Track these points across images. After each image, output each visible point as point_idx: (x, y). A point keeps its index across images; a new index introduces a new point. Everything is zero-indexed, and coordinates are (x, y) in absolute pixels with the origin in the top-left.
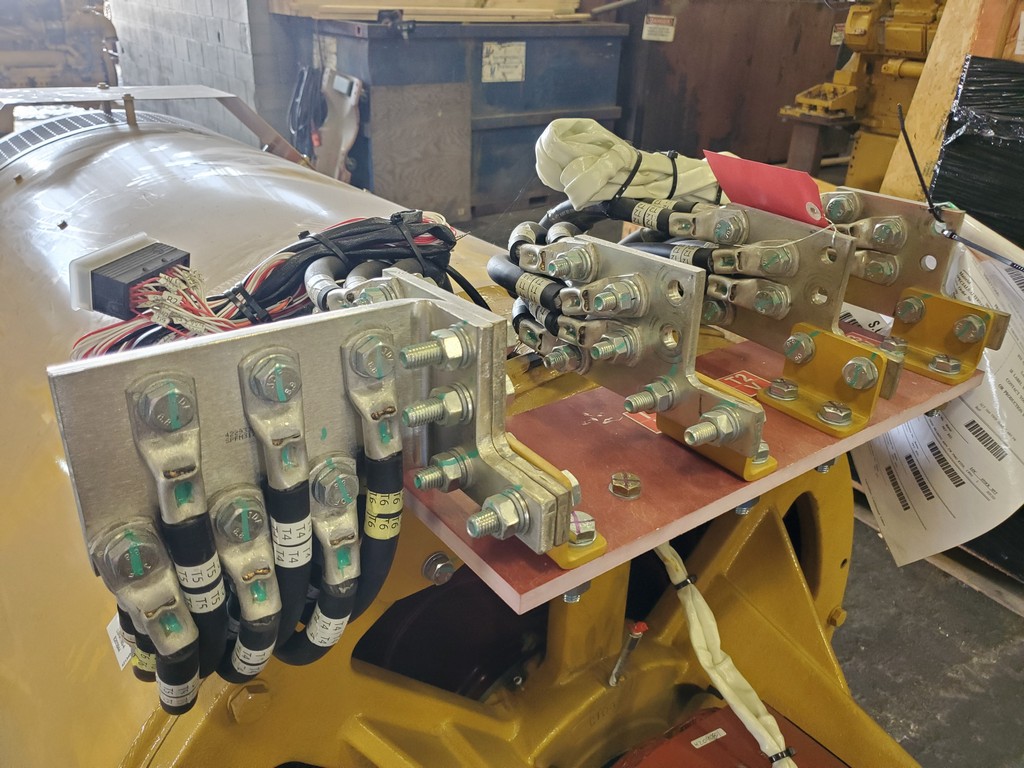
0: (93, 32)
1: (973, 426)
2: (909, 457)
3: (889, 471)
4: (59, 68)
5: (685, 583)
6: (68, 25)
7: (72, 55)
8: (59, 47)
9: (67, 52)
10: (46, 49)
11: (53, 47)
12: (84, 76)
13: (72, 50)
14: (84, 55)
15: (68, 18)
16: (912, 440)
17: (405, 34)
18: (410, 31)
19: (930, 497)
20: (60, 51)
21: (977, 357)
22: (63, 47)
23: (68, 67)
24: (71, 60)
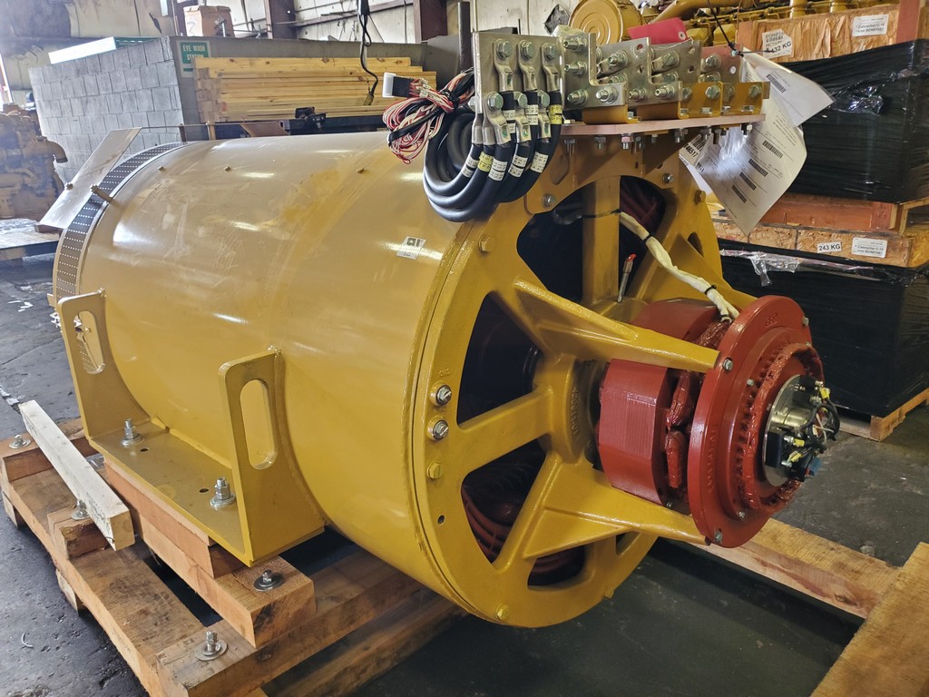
0: (46, 156)
1: (766, 144)
2: (742, 175)
3: (734, 188)
4: (18, 187)
5: (648, 237)
6: (26, 152)
7: (29, 176)
8: (17, 170)
9: (24, 174)
10: (5, 172)
11: (12, 170)
12: (39, 192)
13: (28, 172)
14: (38, 176)
15: (25, 146)
16: (741, 164)
17: (319, 124)
18: (322, 122)
19: (754, 188)
20: (18, 173)
21: (760, 104)
22: (20, 170)
23: (25, 186)
24: (27, 180)
